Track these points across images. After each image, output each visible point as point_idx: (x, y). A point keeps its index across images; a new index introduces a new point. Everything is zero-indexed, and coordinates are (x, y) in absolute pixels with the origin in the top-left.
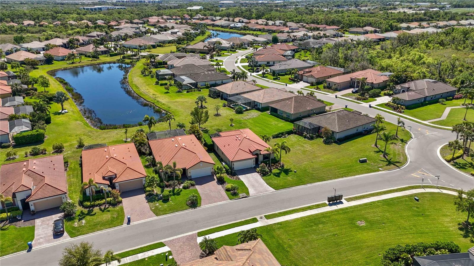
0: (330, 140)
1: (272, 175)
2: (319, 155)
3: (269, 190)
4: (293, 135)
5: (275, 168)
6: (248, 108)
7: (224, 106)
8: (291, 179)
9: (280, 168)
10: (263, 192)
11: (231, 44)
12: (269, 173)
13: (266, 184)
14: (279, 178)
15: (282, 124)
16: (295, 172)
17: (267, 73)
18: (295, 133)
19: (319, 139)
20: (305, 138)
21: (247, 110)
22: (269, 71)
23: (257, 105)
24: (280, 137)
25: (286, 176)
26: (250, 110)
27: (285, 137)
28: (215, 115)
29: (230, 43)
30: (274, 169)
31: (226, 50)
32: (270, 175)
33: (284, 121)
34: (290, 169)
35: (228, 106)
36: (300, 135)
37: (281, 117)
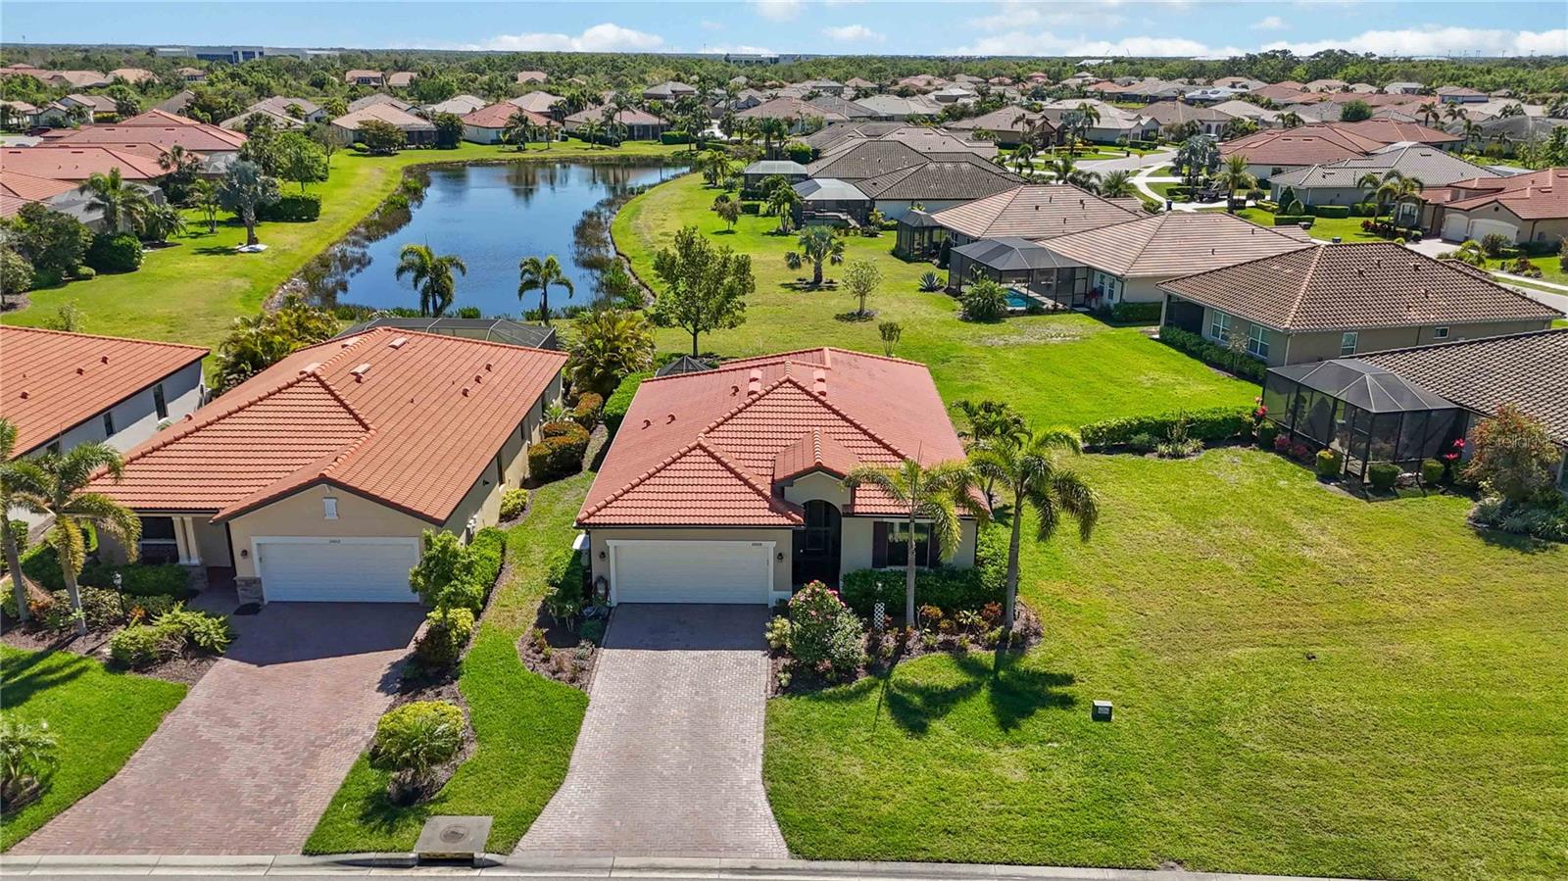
0: (1538, 519)
1: (875, 696)
2: (1400, 610)
3: (731, 839)
4: (1244, 451)
5: (947, 646)
6: (1049, 303)
7: (931, 289)
8: (1019, 776)
9: (988, 657)
10: (663, 851)
11: (1143, 122)
12: (863, 679)
13: (752, 773)
14: (911, 744)
15: (1204, 388)
16: (1101, 716)
17: (1257, 206)
18: (1267, 443)
19: (1436, 501)
20: (1325, 478)
21: (1035, 310)
22: (1268, 198)
23: (1097, 293)
24: (1141, 450)
25: (995, 732)
26: (1055, 311)
27: (1177, 455)
28: (839, 317)
29: (1139, 117)
30: (929, 649)
31: (1112, 144)
32: (862, 692)
33: (1223, 375)
34: (1068, 680)
35: (948, 291)
36: (1294, 459)
37: (1215, 356)
